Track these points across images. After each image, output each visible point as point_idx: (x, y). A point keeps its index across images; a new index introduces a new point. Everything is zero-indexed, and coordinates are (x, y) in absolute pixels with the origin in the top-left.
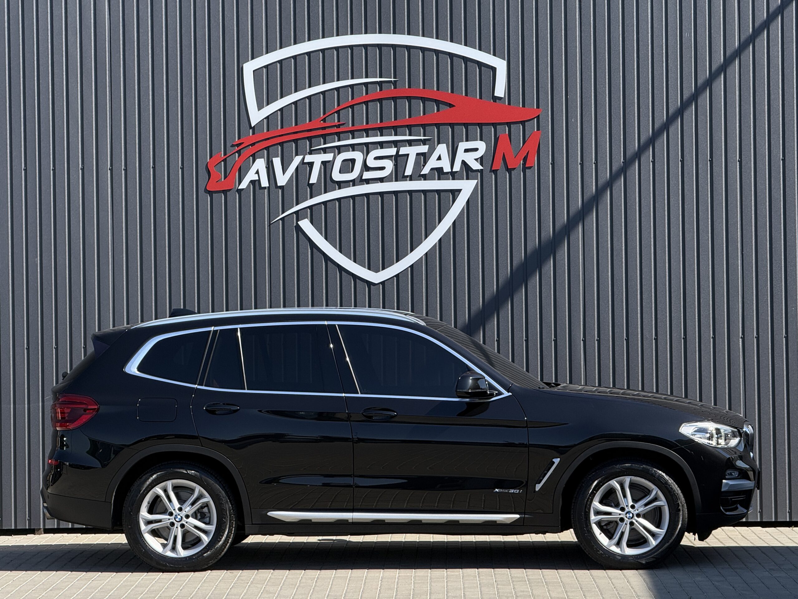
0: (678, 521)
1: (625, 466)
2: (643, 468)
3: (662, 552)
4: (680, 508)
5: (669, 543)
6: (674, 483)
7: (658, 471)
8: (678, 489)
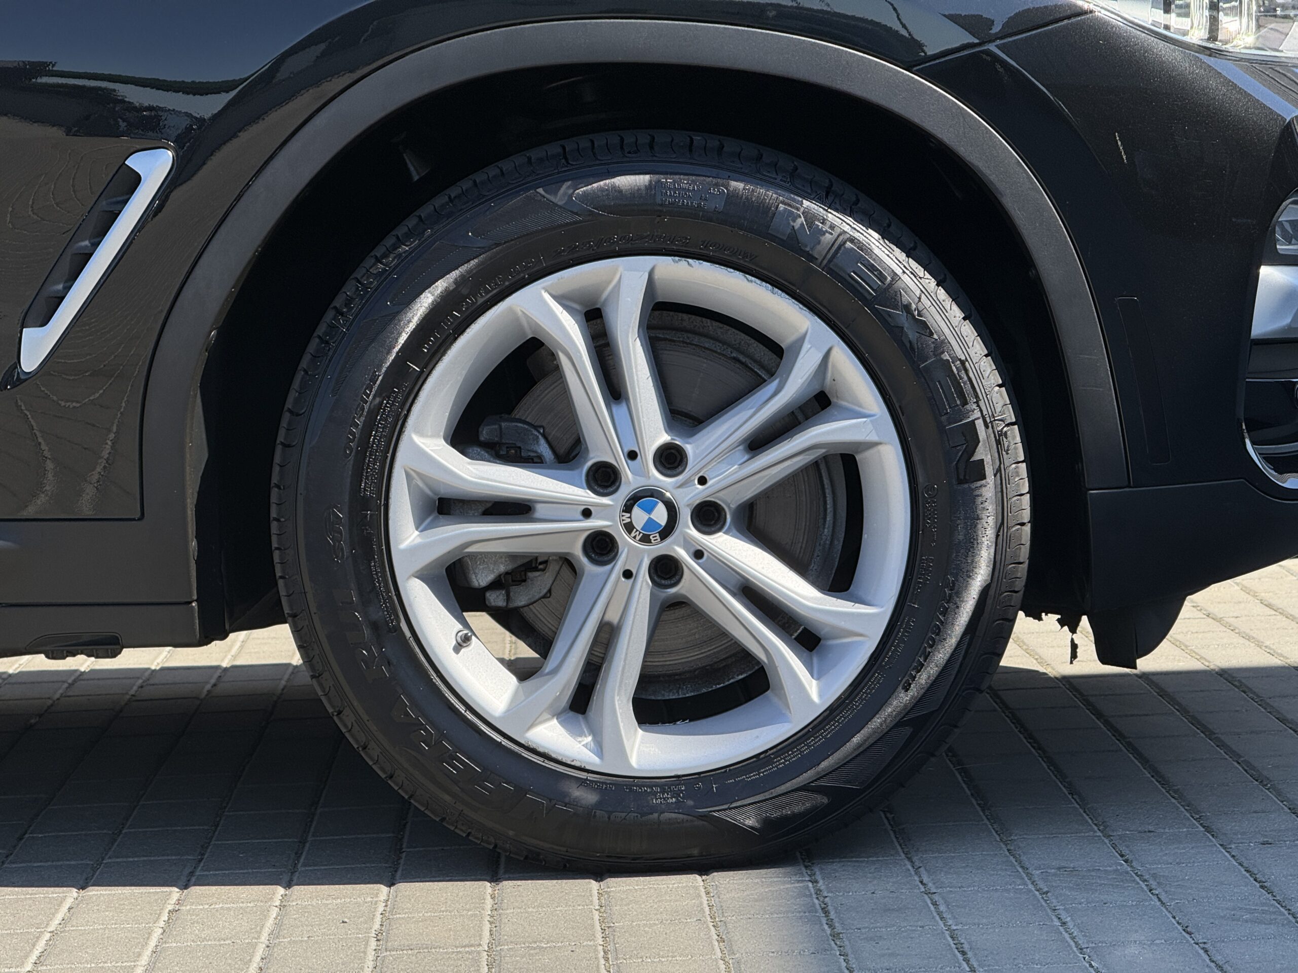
0: (970, 544)
1: (618, 191)
2: (733, 198)
3: (864, 751)
4: (984, 453)
5: (914, 691)
6: (942, 293)
7: (833, 217)
8: (968, 330)
